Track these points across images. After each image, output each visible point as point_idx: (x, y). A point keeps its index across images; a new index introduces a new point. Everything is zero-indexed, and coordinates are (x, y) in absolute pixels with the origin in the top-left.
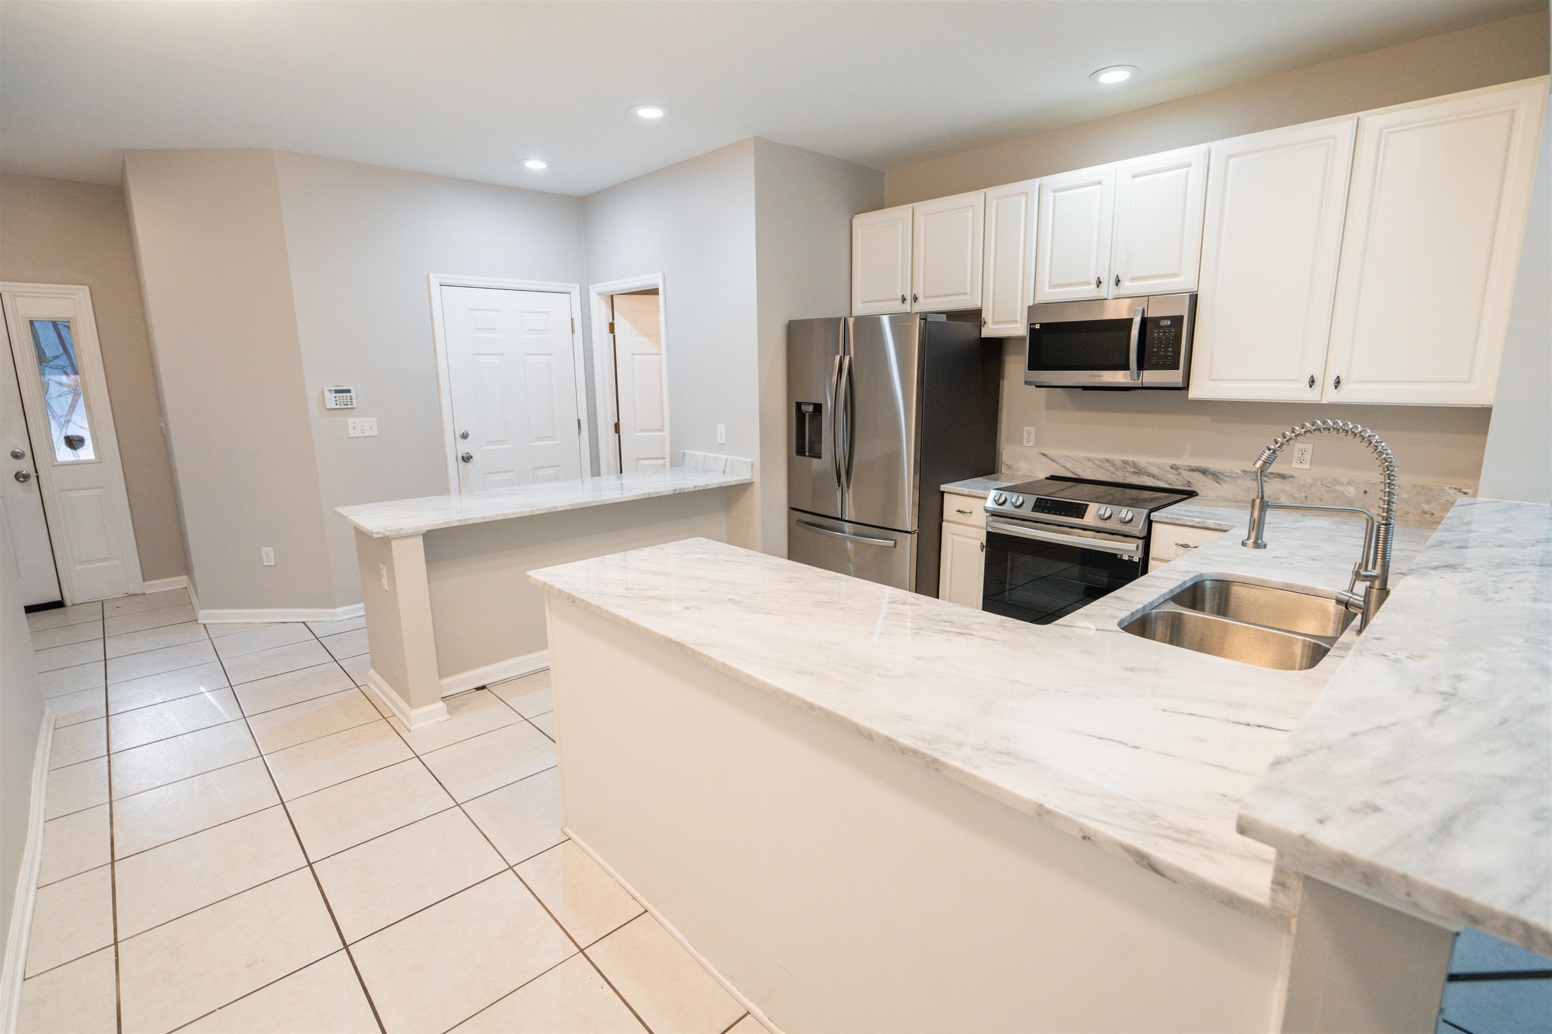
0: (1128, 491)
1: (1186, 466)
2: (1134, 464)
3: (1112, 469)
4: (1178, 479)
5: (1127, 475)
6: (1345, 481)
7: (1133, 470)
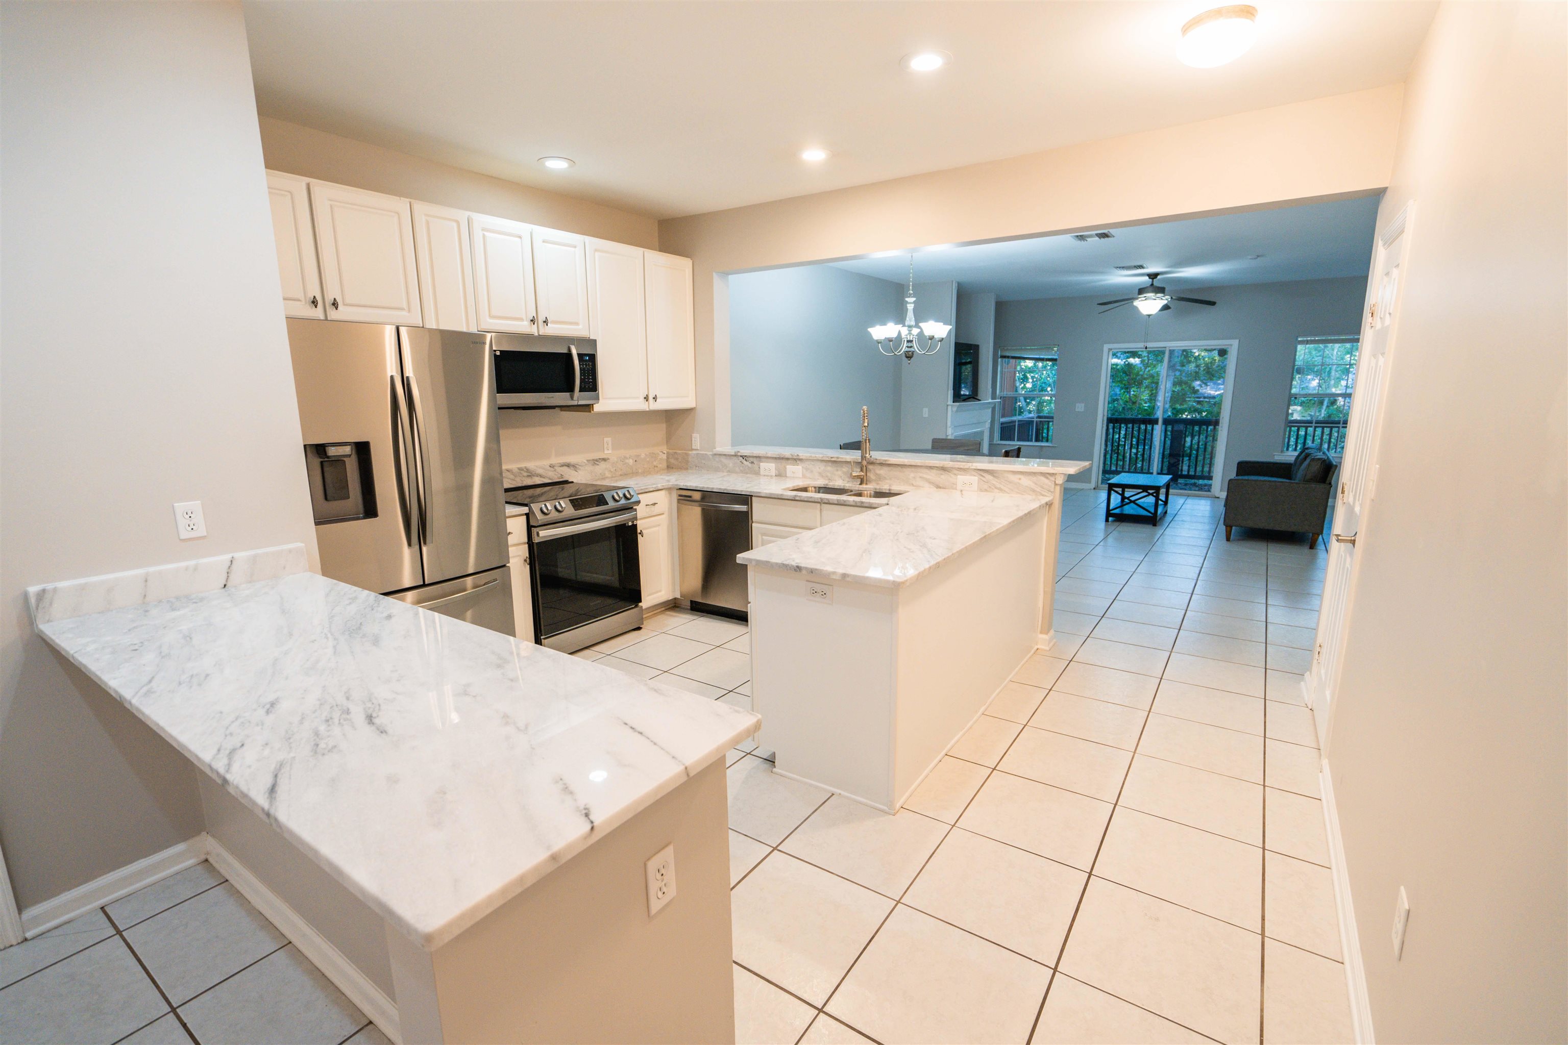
0: (525, 492)
1: (558, 463)
2: (527, 470)
3: (512, 477)
4: (555, 474)
5: (524, 478)
6: (628, 456)
7: (525, 474)
